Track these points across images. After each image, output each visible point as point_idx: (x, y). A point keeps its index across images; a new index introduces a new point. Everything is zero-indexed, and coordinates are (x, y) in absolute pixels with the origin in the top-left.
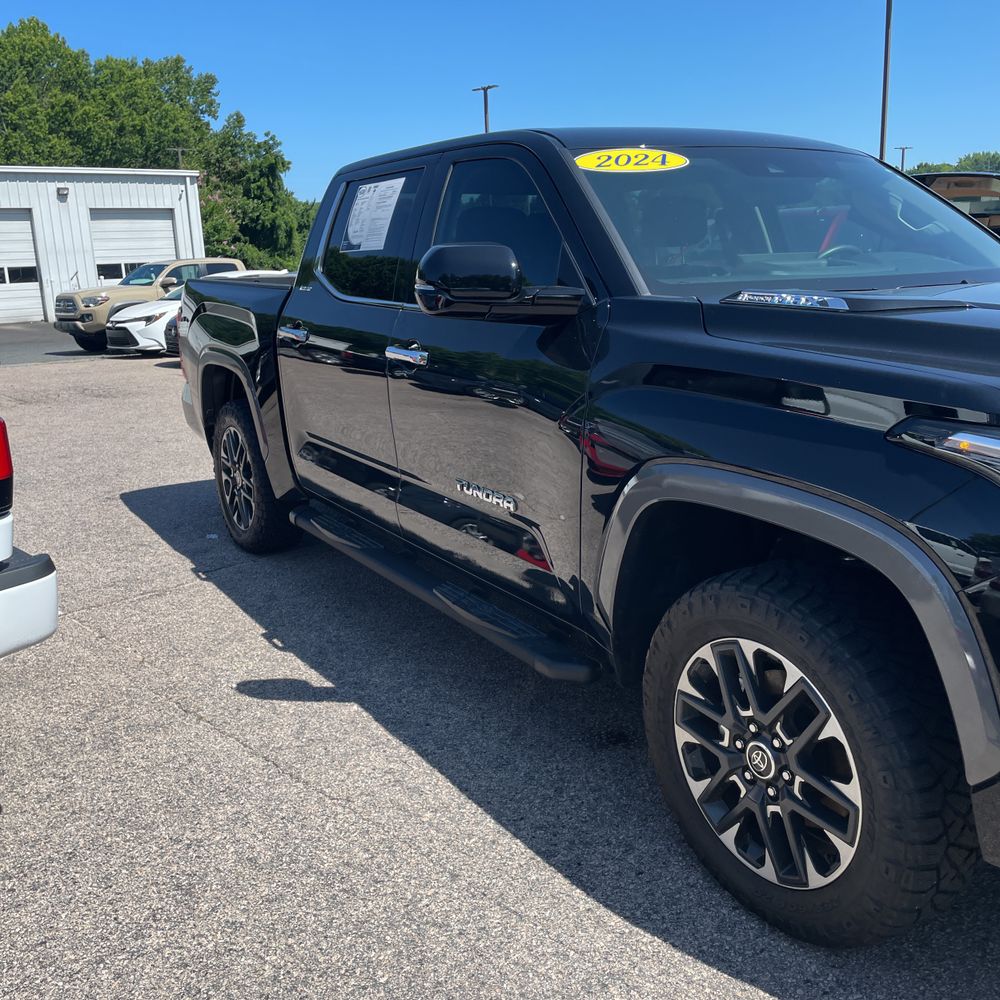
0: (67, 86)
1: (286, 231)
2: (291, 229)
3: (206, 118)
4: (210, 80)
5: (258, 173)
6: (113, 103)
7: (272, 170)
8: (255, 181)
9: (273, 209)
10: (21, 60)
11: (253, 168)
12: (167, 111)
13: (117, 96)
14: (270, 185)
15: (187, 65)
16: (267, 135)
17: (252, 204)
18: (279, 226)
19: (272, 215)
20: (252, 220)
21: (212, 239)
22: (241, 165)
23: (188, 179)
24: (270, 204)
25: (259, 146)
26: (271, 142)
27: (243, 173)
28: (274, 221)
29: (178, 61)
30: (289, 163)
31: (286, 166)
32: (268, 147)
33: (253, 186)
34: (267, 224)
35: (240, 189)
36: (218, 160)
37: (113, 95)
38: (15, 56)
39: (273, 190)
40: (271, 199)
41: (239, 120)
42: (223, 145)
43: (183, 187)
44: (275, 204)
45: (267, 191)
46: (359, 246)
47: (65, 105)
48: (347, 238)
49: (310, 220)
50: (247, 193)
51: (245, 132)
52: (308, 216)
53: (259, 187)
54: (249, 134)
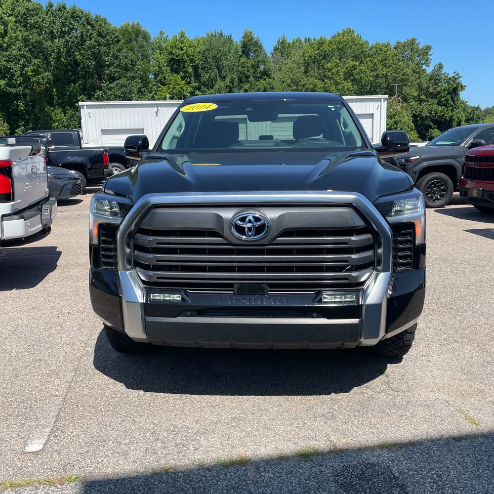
0: (356, 58)
1: (458, 122)
2: (461, 121)
3: (424, 67)
4: (428, 48)
5: (446, 92)
6: (375, 64)
7: (455, 90)
8: (444, 97)
9: (452, 111)
10: (338, 48)
11: (445, 90)
12: (400, 66)
13: (378, 61)
14: (452, 99)
15: (417, 42)
16: (454, 73)
17: (440, 108)
18: (454, 119)
19: (451, 114)
20: (440, 117)
21: (393, 127)
22: (438, 89)
23: (382, 99)
24: (451, 108)
25: (450, 79)
26: (456, 76)
27: (439, 93)
28: (451, 117)
29: (414, 40)
30: (465, 86)
31: (463, 88)
32: (454, 79)
33: (442, 99)
34: (448, 118)
35: (436, 101)
36: (427, 88)
37: (376, 60)
38: (335, 47)
39: (454, 101)
40: (452, 106)
41: (441, 66)
42: (430, 79)
43: (379, 103)
44: (453, 108)
45: (451, 102)
47: (352, 67)
49: (475, 116)
50: (439, 103)
51: (443, 72)
52: (474, 114)
53: (446, 100)
54: (445, 73)
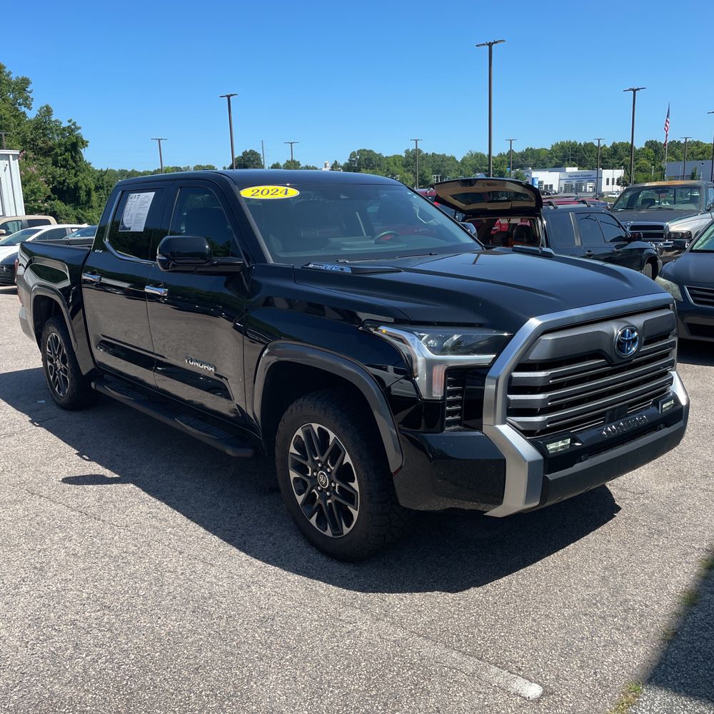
1: (86, 191)
2: (90, 189)
3: (23, 109)
4: (26, 82)
5: (63, 148)
7: (75, 146)
8: (61, 155)
9: (76, 175)
11: (60, 145)
14: (73, 157)
15: (7, 70)
16: (69, 121)
17: (59, 171)
18: (81, 188)
19: (74, 179)
20: (59, 183)
21: (30, 199)
22: (50, 143)
23: (11, 157)
24: (73, 171)
25: (64, 129)
26: (73, 127)
27: (51, 149)
28: (76, 183)
30: (87, 142)
31: (85, 144)
32: (71, 130)
33: (59, 158)
34: (72, 185)
35: (50, 160)
36: (32, 140)
39: (75, 162)
40: (74, 168)
41: (48, 111)
42: (36, 128)
43: (7, 162)
44: (77, 171)
45: (71, 162)
46: (130, 229)
48: (123, 224)
49: (105, 183)
50: (55, 163)
51: (53, 119)
52: (103, 180)
53: (64, 159)
54: (56, 121)
